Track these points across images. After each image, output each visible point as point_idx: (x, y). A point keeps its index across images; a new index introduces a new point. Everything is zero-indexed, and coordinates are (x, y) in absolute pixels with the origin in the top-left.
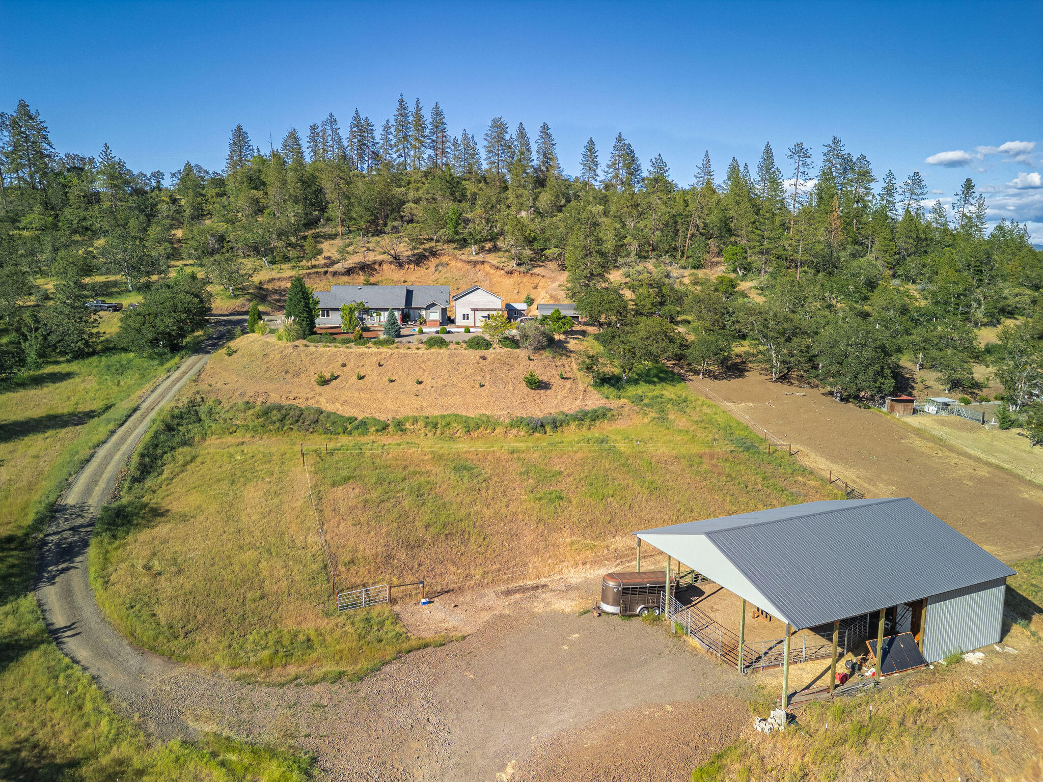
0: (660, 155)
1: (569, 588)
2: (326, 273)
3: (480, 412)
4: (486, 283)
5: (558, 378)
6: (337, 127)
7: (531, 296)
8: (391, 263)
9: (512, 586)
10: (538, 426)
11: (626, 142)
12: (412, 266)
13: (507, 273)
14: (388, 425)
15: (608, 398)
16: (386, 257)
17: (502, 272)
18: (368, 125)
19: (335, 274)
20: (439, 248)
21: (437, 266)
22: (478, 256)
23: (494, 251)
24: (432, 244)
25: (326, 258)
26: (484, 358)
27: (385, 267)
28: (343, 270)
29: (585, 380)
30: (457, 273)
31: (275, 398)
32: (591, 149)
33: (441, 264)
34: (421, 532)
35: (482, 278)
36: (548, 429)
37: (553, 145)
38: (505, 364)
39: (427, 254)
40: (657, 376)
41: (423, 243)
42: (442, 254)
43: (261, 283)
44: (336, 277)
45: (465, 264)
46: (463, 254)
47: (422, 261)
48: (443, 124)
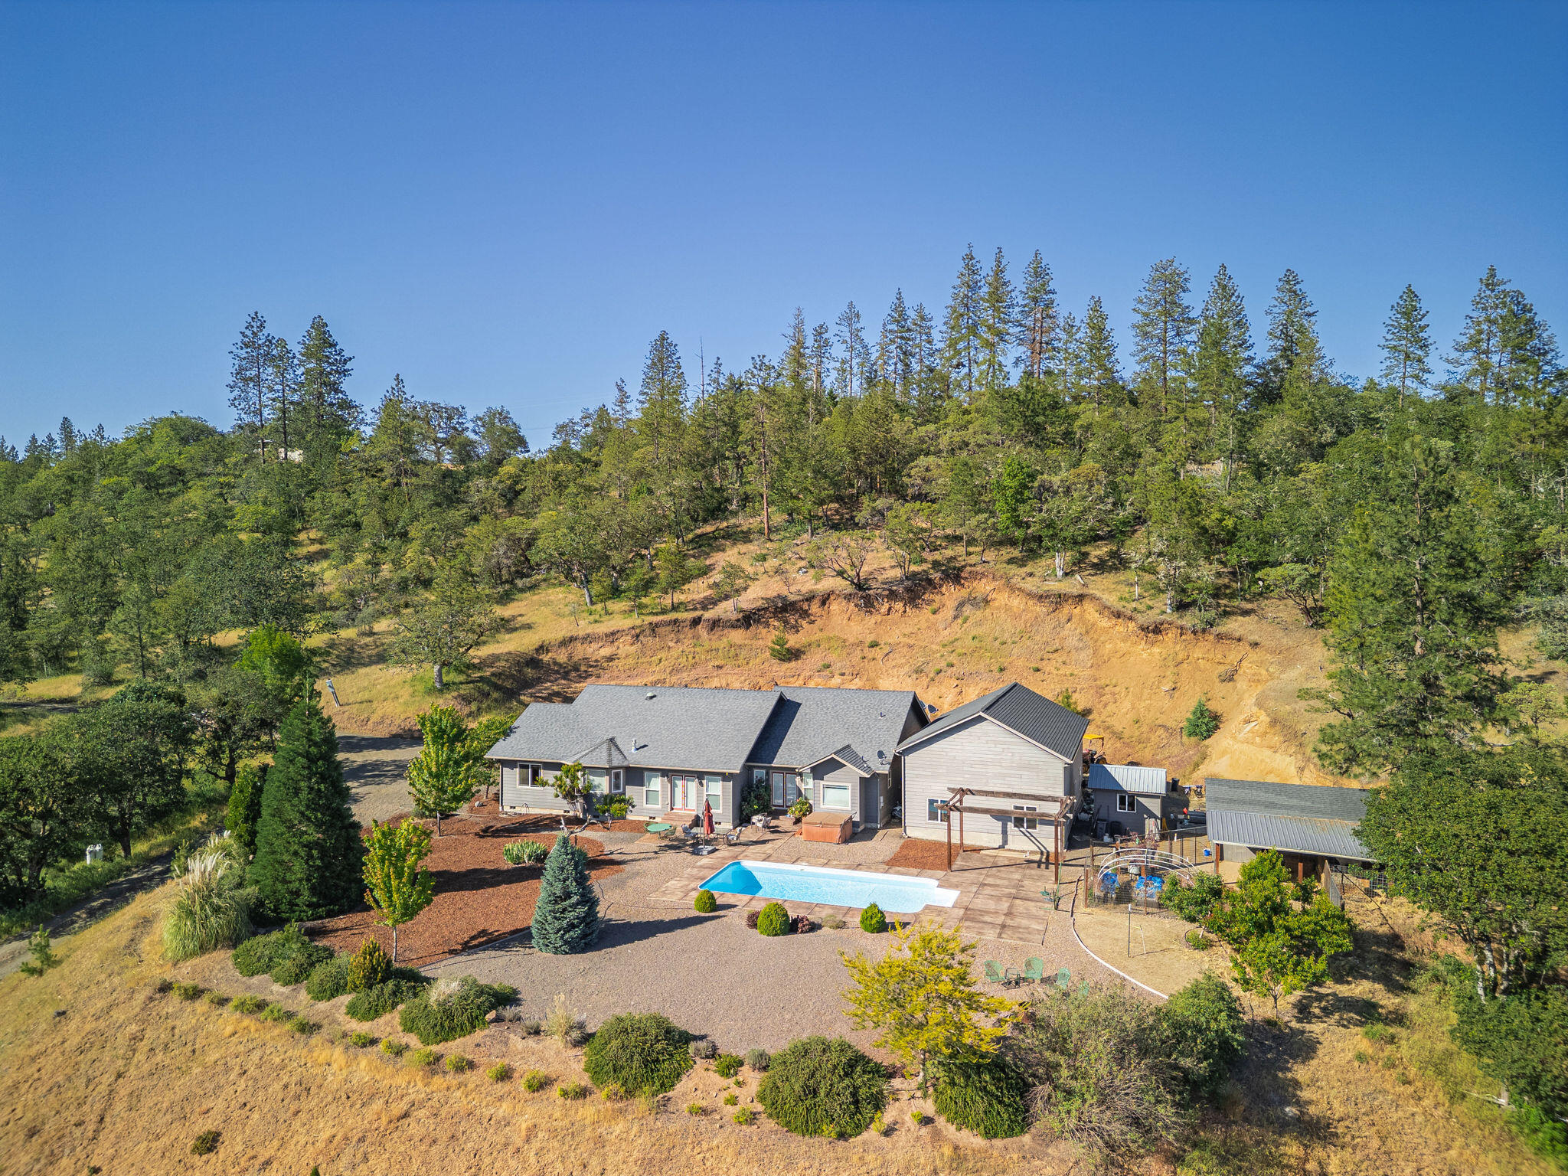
2: (696, 622)
4: (1083, 655)
6: (859, 326)
7: (1212, 706)
8: (849, 597)
11: (1508, 287)
12: (899, 606)
13: (1145, 629)
16: (841, 584)
17: (1132, 625)
18: (923, 318)
19: (715, 624)
20: (973, 559)
21: (961, 605)
22: (1069, 580)
23: (1114, 569)
24: (958, 550)
25: (709, 586)
27: (835, 606)
28: (734, 616)
30: (1009, 625)
32: (1409, 312)
35: (1072, 642)
37: (1309, 315)
39: (936, 576)
41: (935, 549)
42: (976, 576)
43: (542, 648)
44: (718, 632)
45: (1030, 603)
46: (1031, 575)
47: (924, 593)
48: (1048, 292)
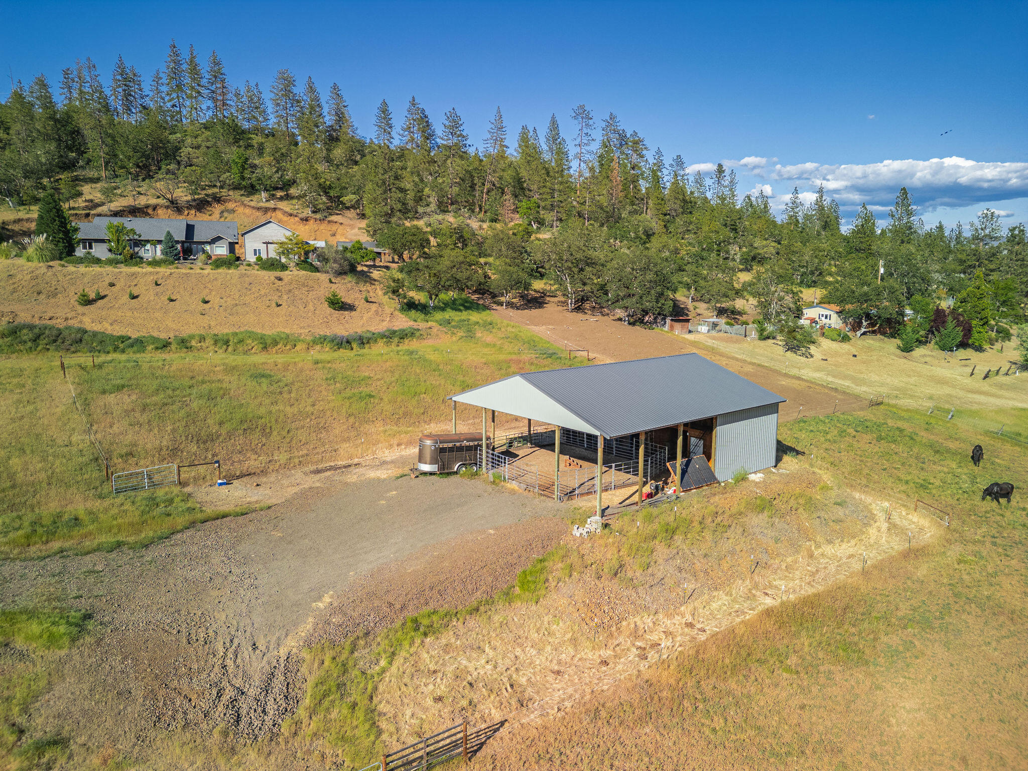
0: (454, 109)
1: (384, 463)
2: (87, 215)
3: (278, 330)
5: (363, 301)
6: (96, 73)
8: (167, 207)
9: (320, 466)
10: (344, 343)
11: (420, 106)
12: (193, 212)
13: (302, 219)
14: (170, 343)
15: (415, 321)
16: (161, 201)
17: (297, 219)
18: (134, 75)
20: (224, 194)
21: (222, 212)
22: (268, 203)
23: (287, 199)
24: (216, 190)
25: (86, 201)
26: (280, 279)
27: (160, 211)
28: (109, 213)
29: (391, 304)
30: (246, 220)
31: (24, 317)
32: (385, 112)
33: (227, 211)
34: (214, 429)
36: (354, 345)
37: (345, 107)
38: (304, 285)
39: (210, 200)
40: (463, 305)
41: (204, 189)
42: (227, 201)
45: (254, 211)
46: (252, 200)
47: (205, 207)
48: (222, 74)
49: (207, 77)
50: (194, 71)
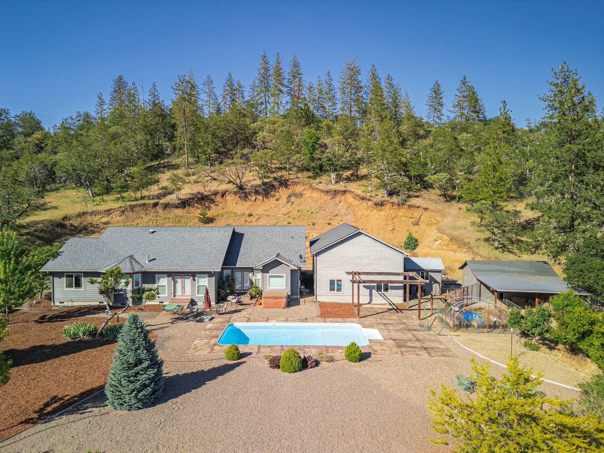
2: (156, 205)
4: (349, 217)
6: (213, 86)
7: (414, 235)
8: (235, 193)
11: (470, 84)
12: (260, 197)
13: (376, 204)
16: (231, 187)
17: (370, 203)
18: (240, 87)
19: (166, 206)
20: (292, 177)
21: (290, 196)
22: (338, 185)
23: (355, 180)
24: (284, 173)
25: (159, 189)
27: (228, 197)
28: (177, 202)
30: (313, 205)
32: (437, 93)
33: (295, 195)
35: (343, 211)
39: (277, 184)
41: (272, 172)
42: (295, 184)
43: (65, 218)
44: (168, 210)
45: (322, 195)
46: (320, 183)
47: (271, 192)
48: (299, 74)
49: (288, 77)
50: (279, 74)
